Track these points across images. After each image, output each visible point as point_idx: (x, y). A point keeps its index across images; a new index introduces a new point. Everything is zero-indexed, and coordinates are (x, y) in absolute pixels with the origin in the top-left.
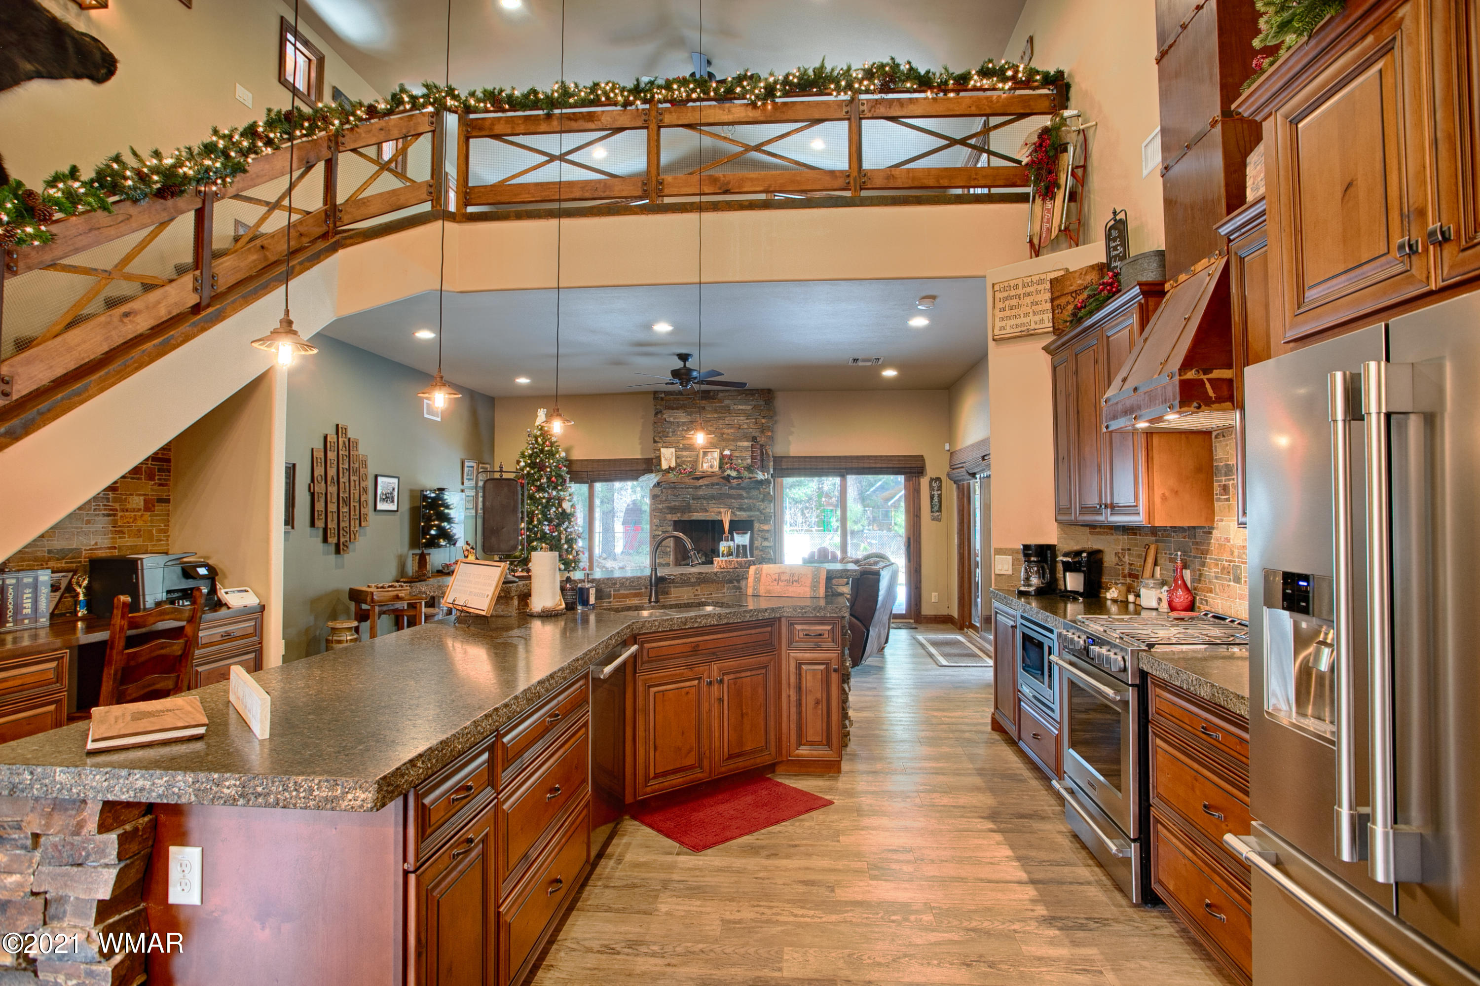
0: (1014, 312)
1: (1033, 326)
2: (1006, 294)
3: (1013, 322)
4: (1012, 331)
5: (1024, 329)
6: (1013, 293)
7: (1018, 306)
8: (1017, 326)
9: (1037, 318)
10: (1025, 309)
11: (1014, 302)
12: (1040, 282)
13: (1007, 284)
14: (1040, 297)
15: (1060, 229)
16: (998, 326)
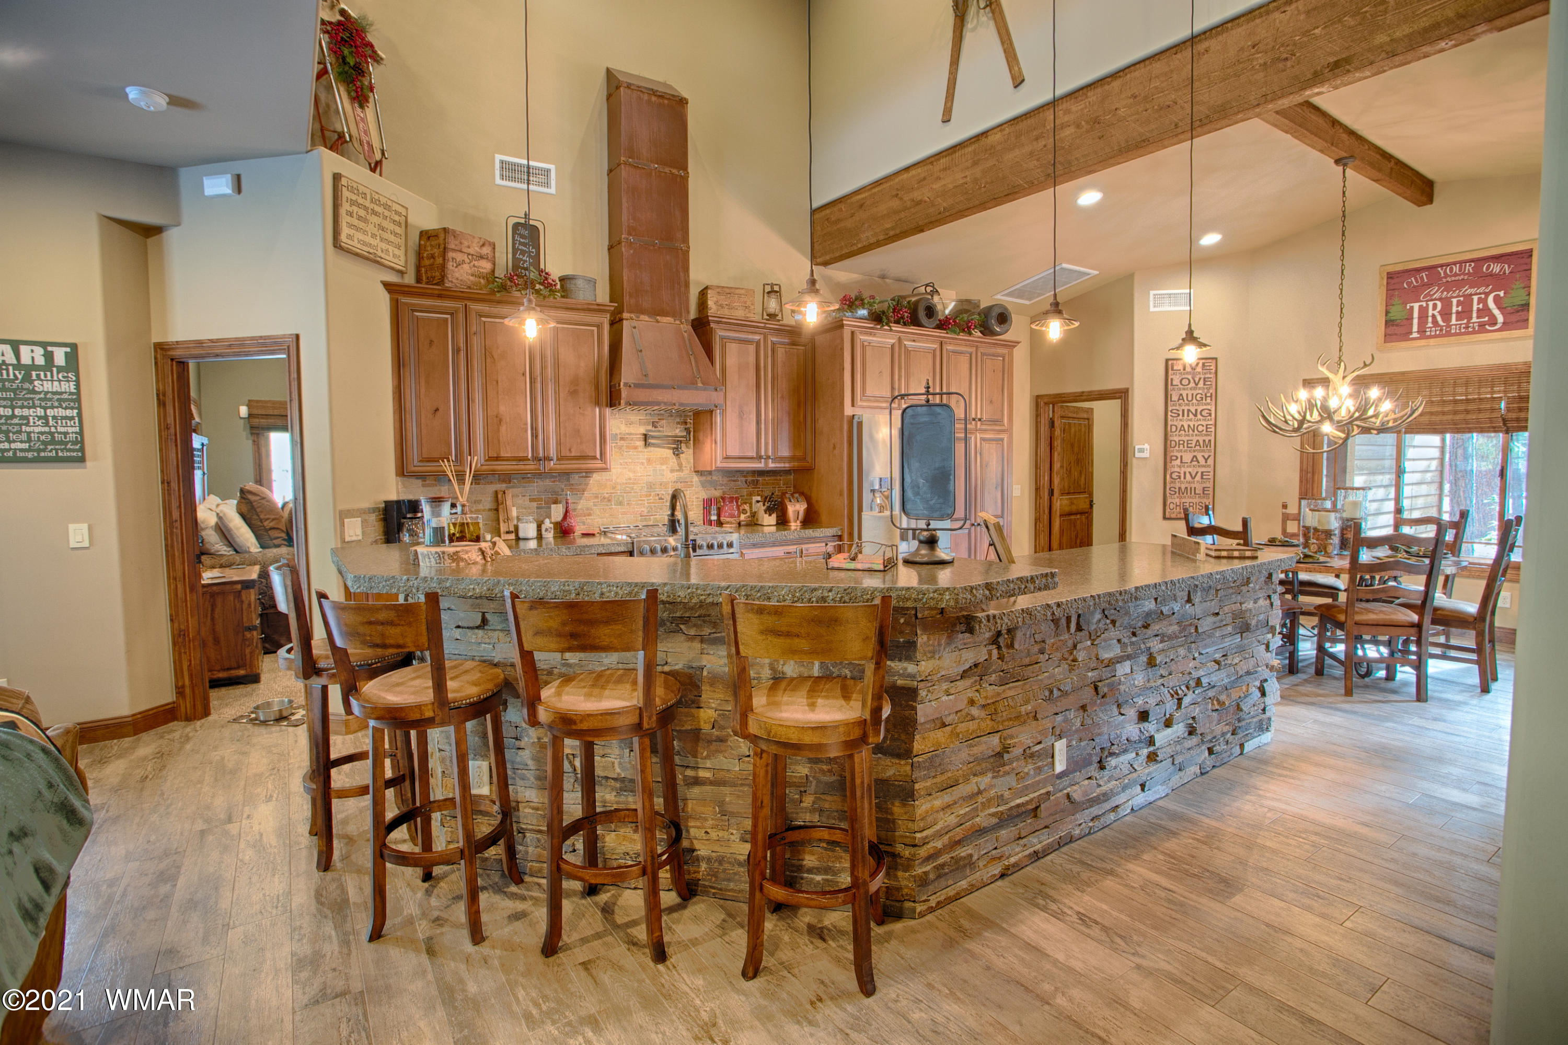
0: (361, 225)
1: (380, 253)
2: (354, 197)
3: (361, 236)
4: (359, 246)
5: (372, 251)
6: (361, 201)
7: (365, 220)
8: (365, 244)
9: (384, 246)
10: (370, 228)
11: (362, 213)
12: (387, 207)
13: (355, 185)
14: (385, 224)
15: (383, 154)
16: (345, 231)
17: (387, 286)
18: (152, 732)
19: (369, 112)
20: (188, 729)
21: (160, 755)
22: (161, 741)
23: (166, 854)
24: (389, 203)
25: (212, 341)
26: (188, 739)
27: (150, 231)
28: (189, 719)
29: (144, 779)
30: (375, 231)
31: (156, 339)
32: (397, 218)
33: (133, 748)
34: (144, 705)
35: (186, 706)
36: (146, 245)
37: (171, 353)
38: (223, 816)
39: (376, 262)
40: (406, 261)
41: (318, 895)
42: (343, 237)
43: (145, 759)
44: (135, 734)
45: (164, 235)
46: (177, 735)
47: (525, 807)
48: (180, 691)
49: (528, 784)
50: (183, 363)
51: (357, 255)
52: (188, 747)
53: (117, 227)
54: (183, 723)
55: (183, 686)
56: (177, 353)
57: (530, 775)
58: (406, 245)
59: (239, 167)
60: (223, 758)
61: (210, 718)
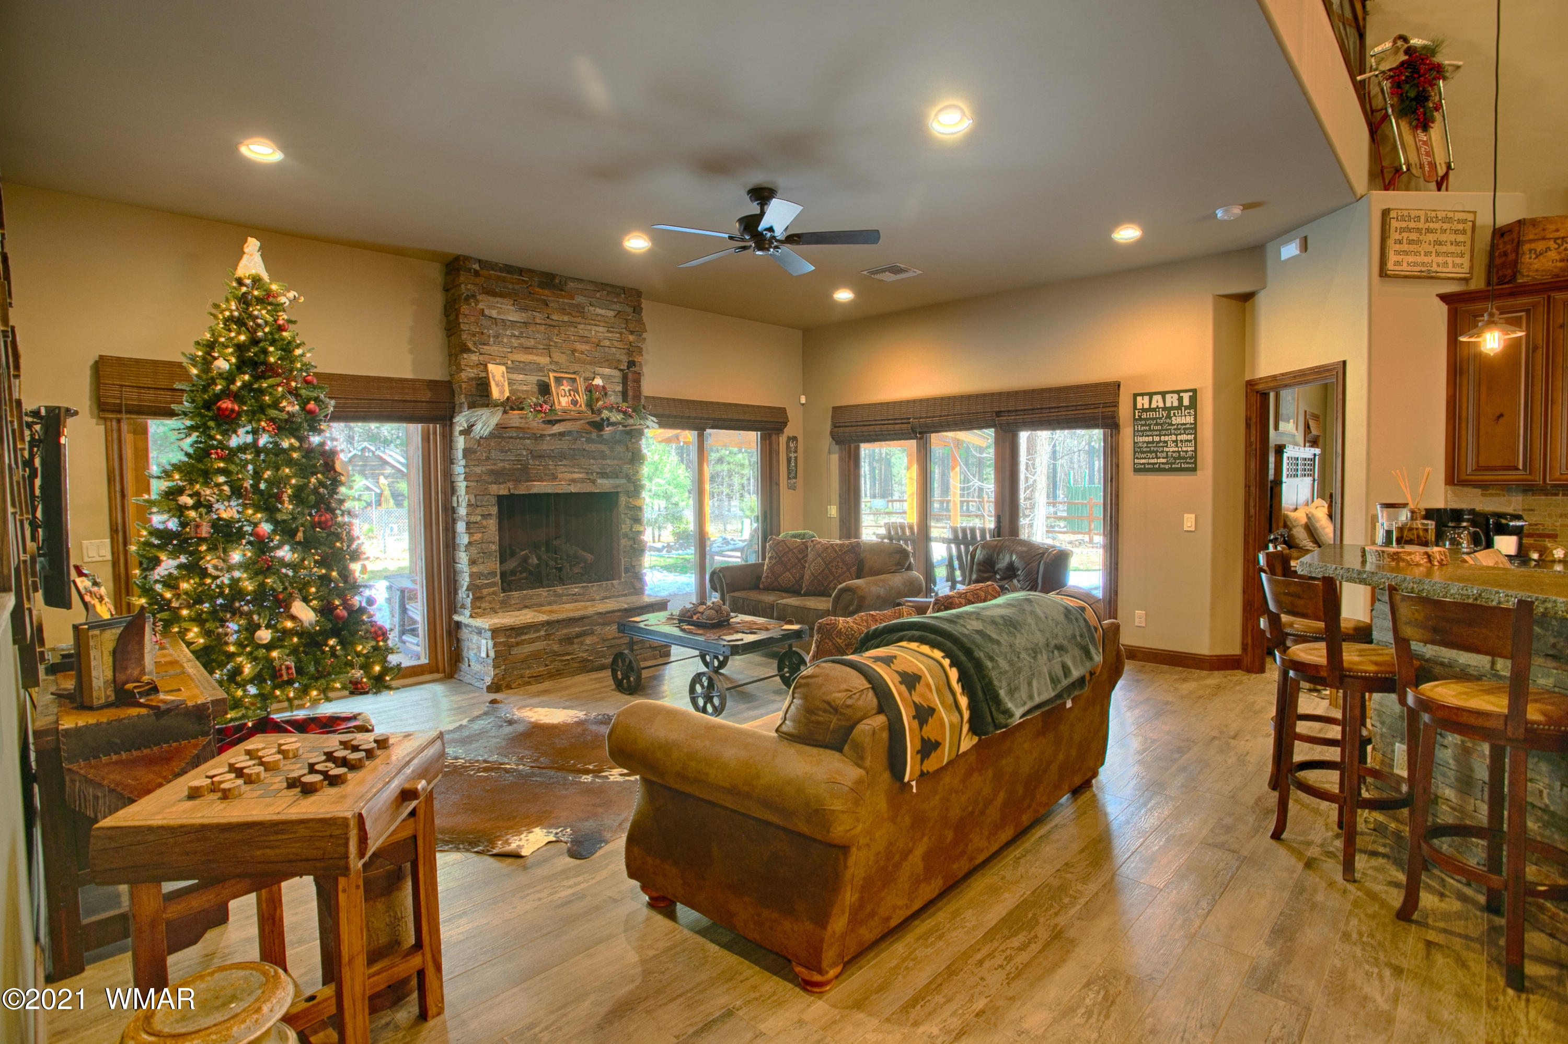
0: (1412, 247)
1: (1435, 268)
2: (1404, 225)
3: (1411, 259)
4: (1409, 268)
6: (1412, 225)
7: (1418, 242)
8: (1415, 264)
9: (1440, 260)
10: (1425, 247)
11: (1414, 236)
12: (1447, 220)
13: (1406, 213)
14: (1443, 237)
15: (1449, 167)
16: (1392, 258)
17: (1444, 298)
18: (1222, 672)
19: (1435, 132)
20: (1245, 677)
21: (1219, 687)
22: (1224, 680)
23: (1188, 740)
24: (1450, 215)
25: (1282, 374)
26: (1241, 683)
27: (1247, 298)
28: (1249, 671)
29: (1202, 697)
30: (1431, 248)
31: (1248, 377)
32: (1460, 227)
33: (1205, 678)
34: (1219, 651)
35: (1247, 660)
36: (1244, 310)
37: (1257, 387)
38: (1232, 733)
39: (1430, 277)
40: (1472, 267)
41: (1259, 799)
42: (1390, 266)
43: (1207, 686)
44: (1211, 670)
45: (1256, 297)
46: (1235, 679)
47: (1443, 804)
48: (1244, 647)
49: (1448, 781)
50: (1265, 394)
51: (1406, 277)
52: (1238, 688)
53: (1224, 299)
54: (1243, 673)
55: (1247, 645)
56: (1260, 387)
57: (1451, 774)
58: (1472, 251)
59: (1302, 232)
60: (1255, 702)
61: (1264, 675)
